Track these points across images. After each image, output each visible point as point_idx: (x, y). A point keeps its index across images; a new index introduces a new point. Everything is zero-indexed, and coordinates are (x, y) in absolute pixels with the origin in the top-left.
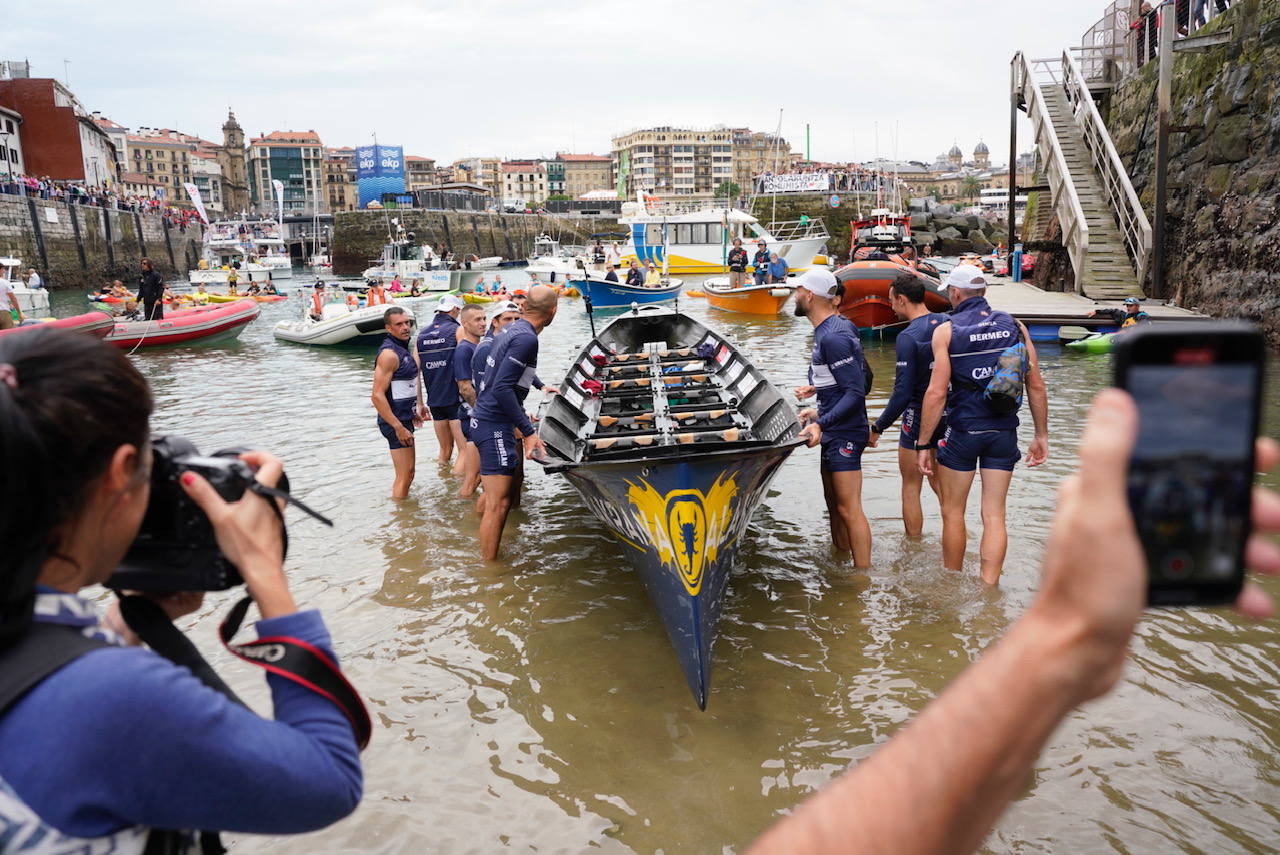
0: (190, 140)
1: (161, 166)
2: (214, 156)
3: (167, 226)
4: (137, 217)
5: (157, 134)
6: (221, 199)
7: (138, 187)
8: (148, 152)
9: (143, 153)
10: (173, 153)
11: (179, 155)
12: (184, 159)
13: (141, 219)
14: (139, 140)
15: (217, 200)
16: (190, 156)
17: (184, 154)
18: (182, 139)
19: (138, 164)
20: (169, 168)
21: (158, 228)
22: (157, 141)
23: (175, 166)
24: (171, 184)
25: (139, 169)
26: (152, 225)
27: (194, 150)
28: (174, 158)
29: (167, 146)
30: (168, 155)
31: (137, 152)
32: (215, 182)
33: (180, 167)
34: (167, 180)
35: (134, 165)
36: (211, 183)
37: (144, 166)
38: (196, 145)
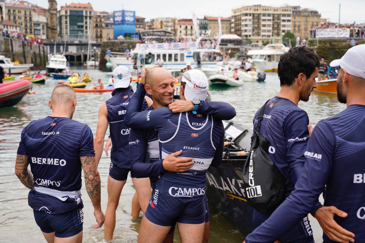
0: (33, 6)
1: (20, 18)
2: (43, 13)
3: (24, 45)
4: (11, 41)
5: (19, 3)
6: (45, 33)
7: (9, 27)
8: (14, 11)
9: (12, 11)
10: (25, 12)
11: (28, 13)
12: (30, 14)
13: (13, 42)
14: (10, 5)
15: (44, 34)
16: (33, 13)
17: (30, 12)
18: (30, 6)
19: (9, 16)
20: (23, 18)
21: (20, 46)
22: (18, 6)
23: (26, 18)
24: (23, 26)
25: (9, 19)
26: (18, 44)
27: (34, 10)
28: (25, 14)
29: (22, 8)
30: (23, 12)
31: (9, 11)
32: (43, 26)
33: (28, 18)
34: (22, 24)
35: (8, 17)
36: (41, 26)
37: (12, 17)
38: (36, 8)
